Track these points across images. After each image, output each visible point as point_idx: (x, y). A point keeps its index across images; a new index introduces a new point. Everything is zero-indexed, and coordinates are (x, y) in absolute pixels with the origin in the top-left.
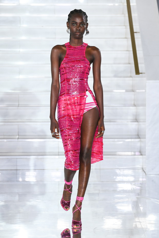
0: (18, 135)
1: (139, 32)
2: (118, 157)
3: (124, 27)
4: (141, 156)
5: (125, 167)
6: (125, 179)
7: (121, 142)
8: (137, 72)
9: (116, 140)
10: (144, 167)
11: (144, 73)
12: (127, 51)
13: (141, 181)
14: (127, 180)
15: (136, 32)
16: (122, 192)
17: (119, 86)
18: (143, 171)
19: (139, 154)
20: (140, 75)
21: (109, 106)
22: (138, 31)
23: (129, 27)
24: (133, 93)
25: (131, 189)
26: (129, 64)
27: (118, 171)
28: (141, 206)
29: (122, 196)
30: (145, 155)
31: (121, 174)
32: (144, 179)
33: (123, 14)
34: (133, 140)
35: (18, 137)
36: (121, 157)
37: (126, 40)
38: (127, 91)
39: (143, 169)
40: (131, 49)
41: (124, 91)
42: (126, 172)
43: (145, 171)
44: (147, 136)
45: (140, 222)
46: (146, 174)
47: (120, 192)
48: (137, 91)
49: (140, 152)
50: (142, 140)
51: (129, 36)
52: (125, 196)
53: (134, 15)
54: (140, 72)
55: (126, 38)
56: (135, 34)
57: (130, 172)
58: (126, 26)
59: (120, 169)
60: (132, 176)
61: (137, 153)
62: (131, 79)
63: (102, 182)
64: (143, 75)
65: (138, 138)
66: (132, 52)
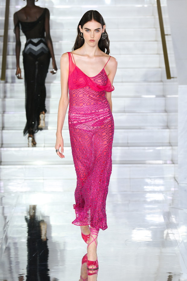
0: (45, 143)
1: (170, 35)
2: (149, 166)
3: (154, 29)
4: (173, 165)
5: (156, 177)
6: (156, 188)
7: (151, 151)
8: (169, 76)
9: (146, 148)
10: (176, 176)
11: (176, 78)
12: (157, 54)
13: (173, 191)
14: (159, 190)
15: (167, 35)
16: (153, 202)
17: (149, 92)
18: (175, 180)
19: (171, 162)
20: (172, 79)
21: (139, 113)
22: (169, 33)
23: (159, 29)
24: (164, 98)
25: (162, 200)
26: (160, 68)
27: (148, 181)
28: (173, 217)
29: (154, 206)
30: (177, 164)
31: (152, 183)
32: (176, 189)
33: (153, 15)
34: (164, 148)
35: (44, 145)
36: (152, 166)
37: (156, 42)
38: (157, 96)
39: (174, 178)
40: (162, 52)
41: (154, 96)
42: (158, 181)
43: (177, 180)
44: (179, 144)
45: (173, 234)
46: (178, 184)
47: (151, 203)
48: (169, 96)
49: (172, 161)
50: (174, 148)
51: (160, 39)
52: (156, 206)
53: (165, 17)
54: (172, 76)
55: (156, 41)
56: (166, 37)
57: (161, 182)
58: (156, 28)
59: (151, 178)
60: (163, 185)
61: (168, 162)
62: (162, 83)
63: (133, 192)
64: (175, 79)
65: (169, 146)
66: (163, 56)
